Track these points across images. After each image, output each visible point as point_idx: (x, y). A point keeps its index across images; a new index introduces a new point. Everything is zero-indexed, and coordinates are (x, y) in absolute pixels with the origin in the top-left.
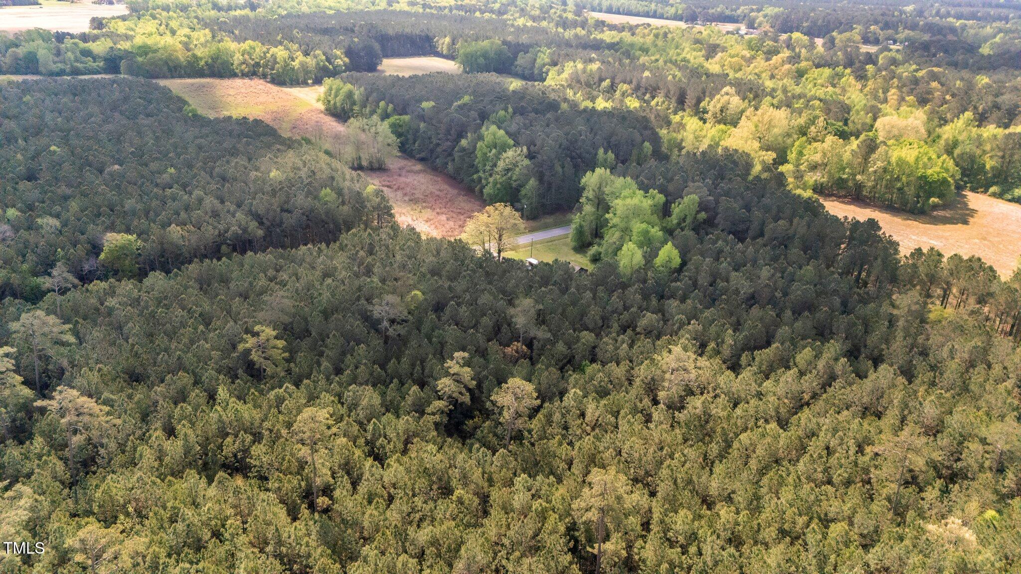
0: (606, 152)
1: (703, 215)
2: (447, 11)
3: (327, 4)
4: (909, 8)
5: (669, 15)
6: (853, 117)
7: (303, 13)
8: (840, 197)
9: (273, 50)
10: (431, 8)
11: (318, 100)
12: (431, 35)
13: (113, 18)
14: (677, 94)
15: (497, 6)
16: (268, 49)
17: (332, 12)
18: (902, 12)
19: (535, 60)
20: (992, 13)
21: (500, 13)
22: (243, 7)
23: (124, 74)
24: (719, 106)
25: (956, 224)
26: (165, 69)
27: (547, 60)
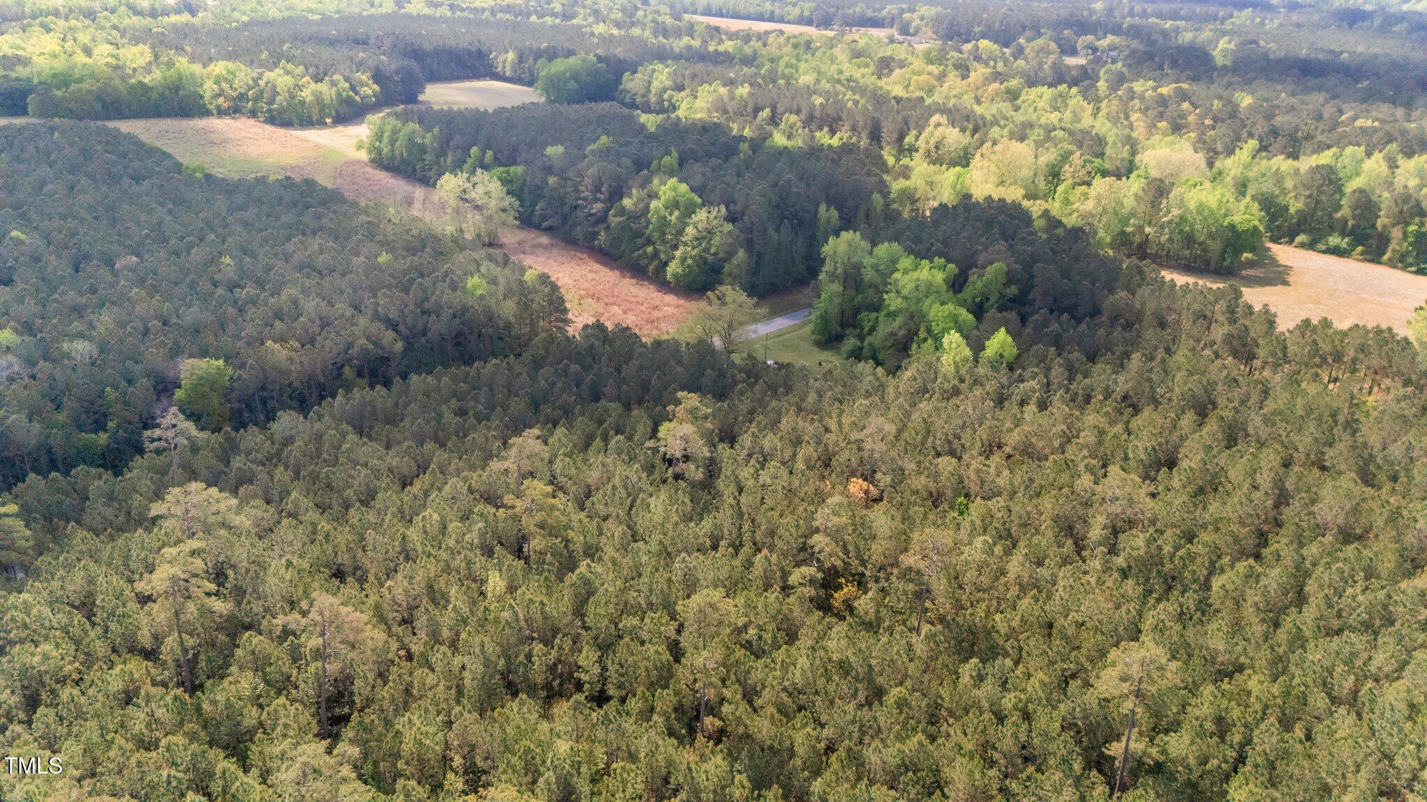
0: (828, 209)
1: (1013, 290)
2: (487, 14)
3: (304, 5)
4: (1098, 6)
5: (791, 17)
6: (1109, 151)
7: (274, 19)
9: (269, 75)
10: (463, 10)
11: (360, 147)
12: (484, 49)
14: (869, 127)
15: (558, 7)
16: (261, 74)
17: (317, 17)
18: (1092, 12)
19: (650, 83)
20: (1198, 11)
21: (567, 16)
22: (178, 11)
23: (34, 116)
24: (932, 142)
25: (1275, 285)
26: (98, 107)
27: (668, 83)
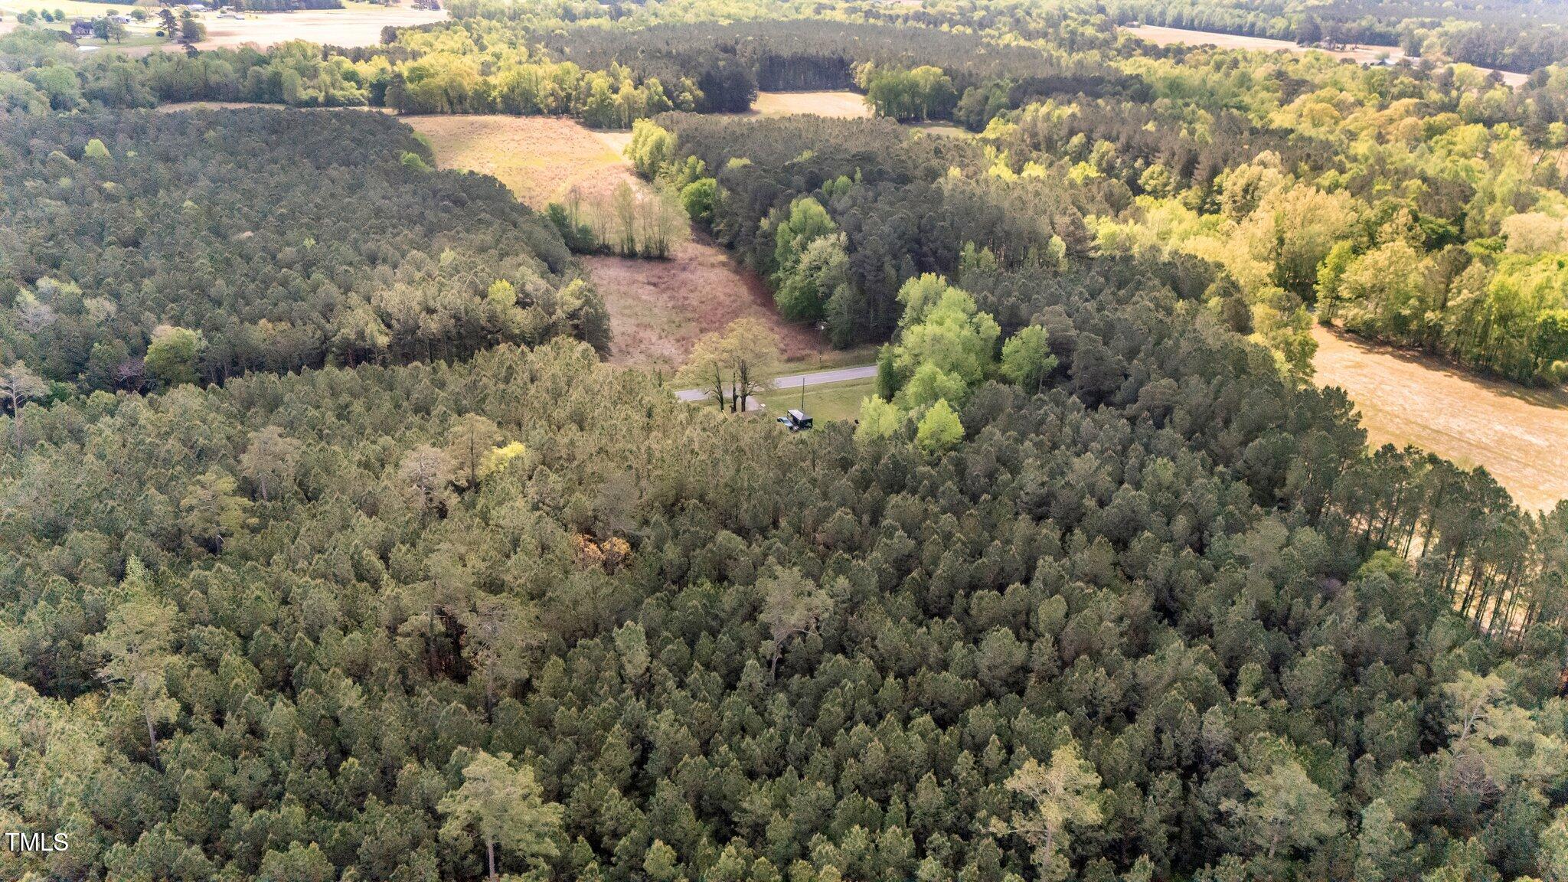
0: (978, 249)
1: (1053, 361)
2: (898, 22)
5: (1275, 31)
7: (684, 24)
8: (1401, 348)
9: (591, 76)
10: (877, 16)
11: (625, 152)
13: (413, 28)
14: (1184, 160)
16: (585, 75)
21: (982, 25)
22: (598, 15)
23: (390, 106)
24: (1242, 182)
27: (1004, 100)
